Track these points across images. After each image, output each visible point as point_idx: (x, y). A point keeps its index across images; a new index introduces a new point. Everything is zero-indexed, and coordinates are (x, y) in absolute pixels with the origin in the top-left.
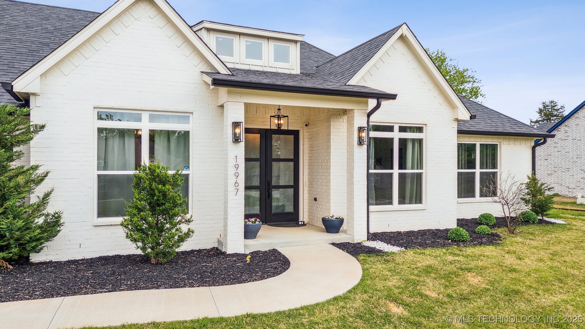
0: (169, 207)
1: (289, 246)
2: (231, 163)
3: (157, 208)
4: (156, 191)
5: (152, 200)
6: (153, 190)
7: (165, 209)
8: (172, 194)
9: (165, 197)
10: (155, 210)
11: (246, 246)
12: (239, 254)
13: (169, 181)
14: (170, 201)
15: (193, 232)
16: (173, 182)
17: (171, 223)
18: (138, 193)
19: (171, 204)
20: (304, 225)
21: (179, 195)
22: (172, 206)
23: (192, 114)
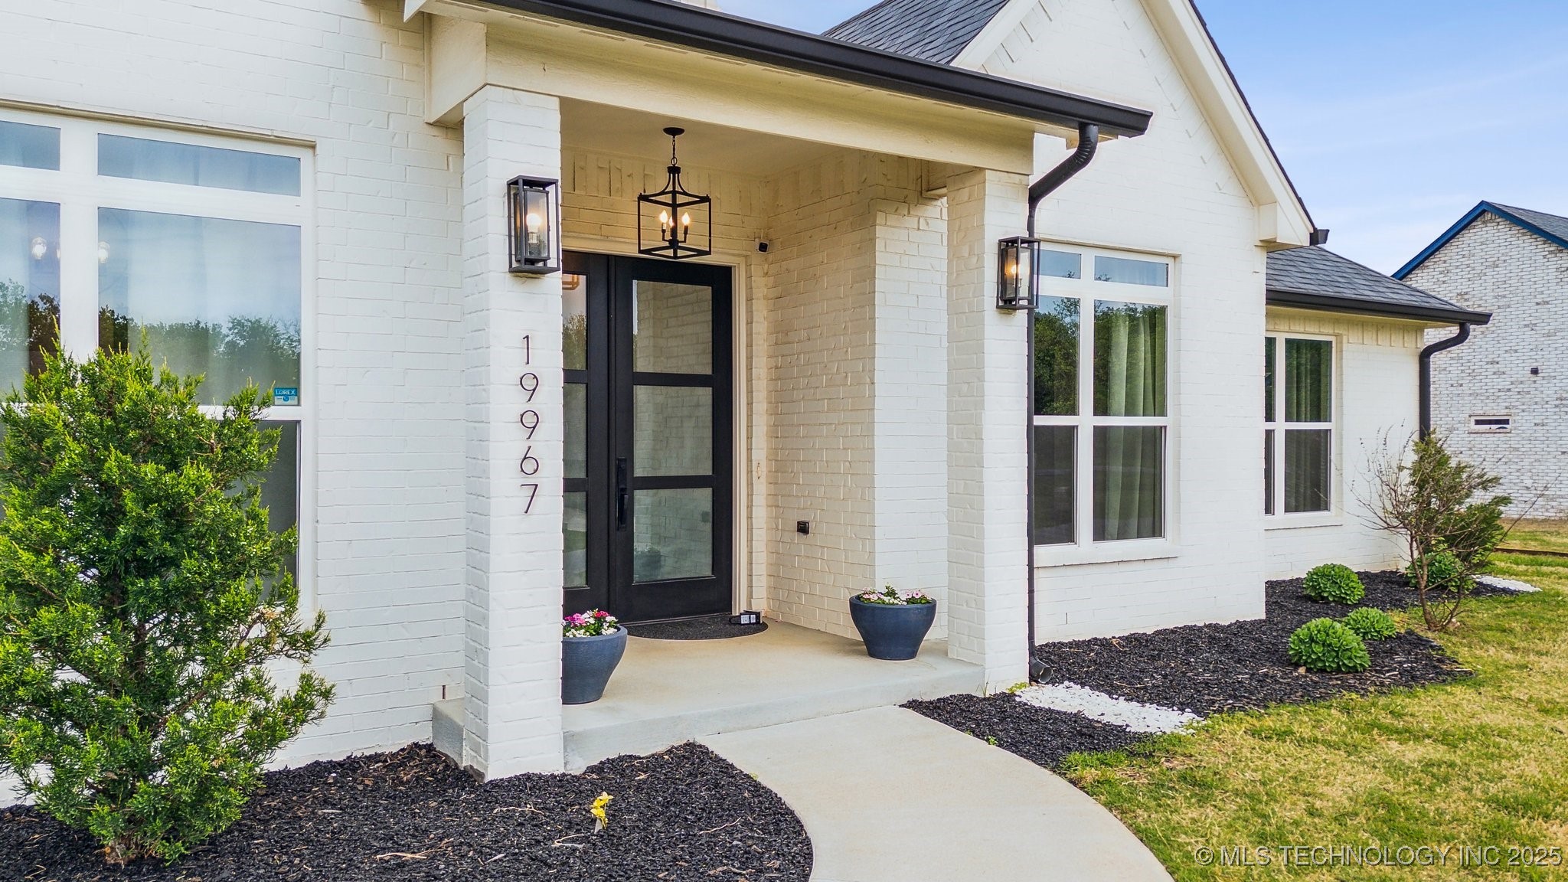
0: (200, 574)
1: (750, 727)
2: (506, 365)
3: (133, 584)
4: (126, 492)
5: (103, 540)
6: (109, 489)
7: (177, 589)
8: (216, 506)
9: (181, 526)
10: (125, 592)
11: (570, 740)
12: (540, 777)
13: (200, 446)
14: (208, 543)
15: (326, 694)
16: (225, 450)
17: (212, 659)
18: (23, 506)
19: (210, 558)
20: (759, 625)
21: (253, 516)
22: (215, 573)
23: (310, 151)
